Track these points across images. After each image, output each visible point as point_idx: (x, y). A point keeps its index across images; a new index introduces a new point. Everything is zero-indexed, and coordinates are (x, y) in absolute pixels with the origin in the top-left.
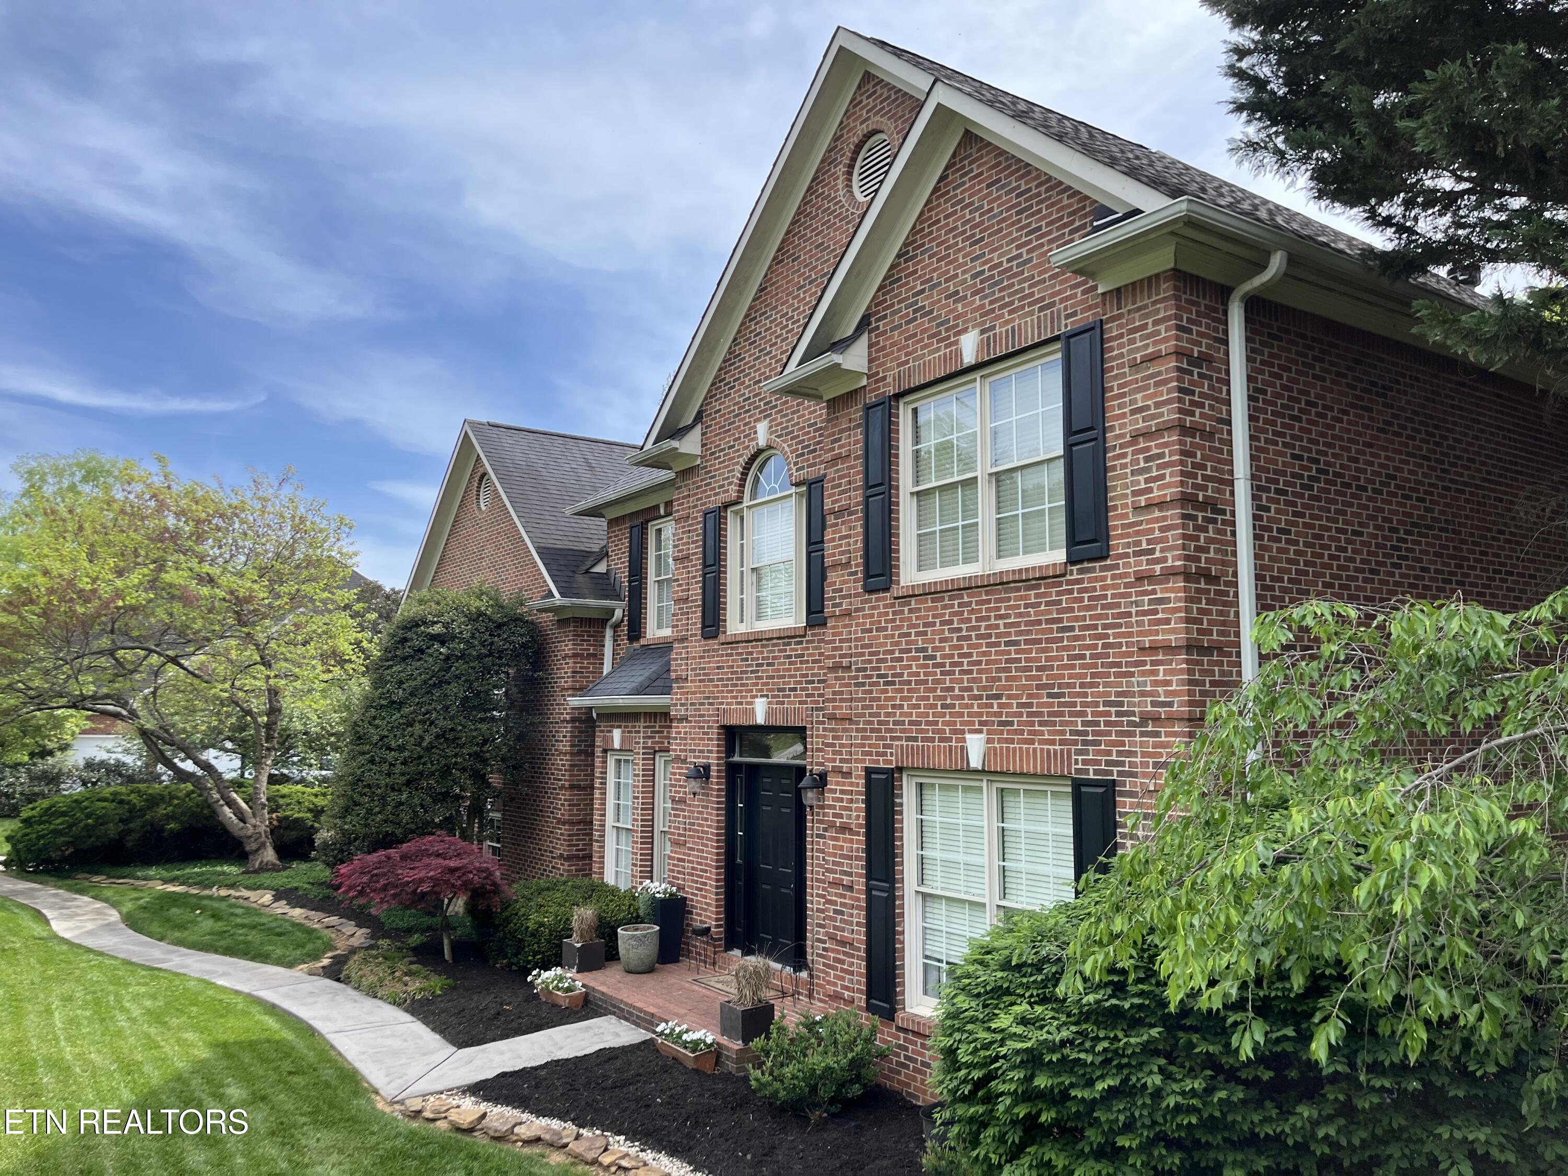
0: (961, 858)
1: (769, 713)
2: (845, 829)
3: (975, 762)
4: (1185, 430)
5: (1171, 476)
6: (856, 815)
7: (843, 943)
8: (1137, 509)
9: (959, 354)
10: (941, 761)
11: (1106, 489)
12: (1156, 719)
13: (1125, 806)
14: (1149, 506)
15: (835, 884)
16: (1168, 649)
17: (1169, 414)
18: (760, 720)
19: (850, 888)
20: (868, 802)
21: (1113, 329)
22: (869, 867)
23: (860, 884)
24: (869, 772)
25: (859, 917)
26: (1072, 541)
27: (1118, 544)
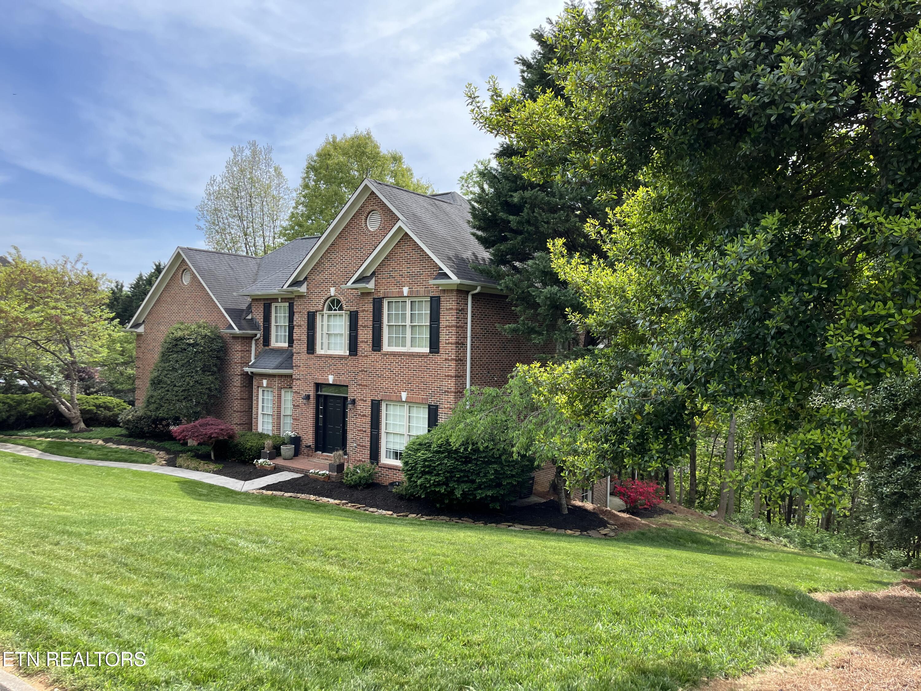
0: (398, 423)
1: (334, 380)
2: (364, 416)
3: (404, 399)
4: (457, 327)
5: (454, 337)
6: (368, 412)
7: (362, 446)
8: (446, 343)
9: (402, 292)
10: (394, 398)
11: (439, 337)
12: (448, 392)
13: (440, 411)
14: (449, 343)
15: (360, 431)
16: (451, 376)
17: (454, 323)
18: (331, 382)
19: (365, 432)
20: (372, 408)
21: (442, 299)
22: (372, 426)
23: (369, 430)
24: (372, 400)
25: (369, 439)
26: (431, 348)
27: (442, 351)
